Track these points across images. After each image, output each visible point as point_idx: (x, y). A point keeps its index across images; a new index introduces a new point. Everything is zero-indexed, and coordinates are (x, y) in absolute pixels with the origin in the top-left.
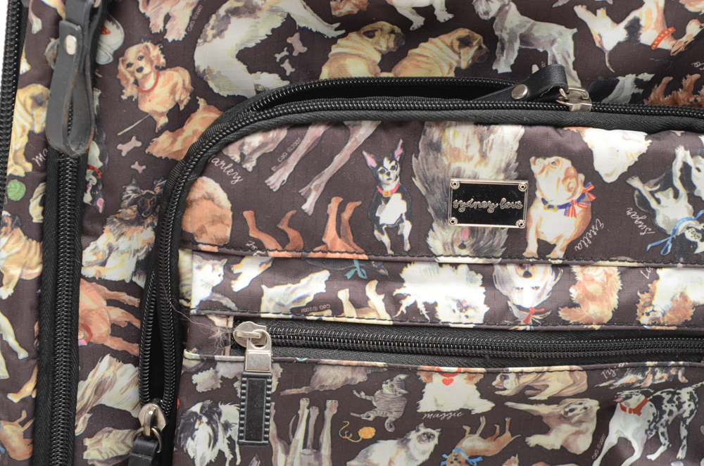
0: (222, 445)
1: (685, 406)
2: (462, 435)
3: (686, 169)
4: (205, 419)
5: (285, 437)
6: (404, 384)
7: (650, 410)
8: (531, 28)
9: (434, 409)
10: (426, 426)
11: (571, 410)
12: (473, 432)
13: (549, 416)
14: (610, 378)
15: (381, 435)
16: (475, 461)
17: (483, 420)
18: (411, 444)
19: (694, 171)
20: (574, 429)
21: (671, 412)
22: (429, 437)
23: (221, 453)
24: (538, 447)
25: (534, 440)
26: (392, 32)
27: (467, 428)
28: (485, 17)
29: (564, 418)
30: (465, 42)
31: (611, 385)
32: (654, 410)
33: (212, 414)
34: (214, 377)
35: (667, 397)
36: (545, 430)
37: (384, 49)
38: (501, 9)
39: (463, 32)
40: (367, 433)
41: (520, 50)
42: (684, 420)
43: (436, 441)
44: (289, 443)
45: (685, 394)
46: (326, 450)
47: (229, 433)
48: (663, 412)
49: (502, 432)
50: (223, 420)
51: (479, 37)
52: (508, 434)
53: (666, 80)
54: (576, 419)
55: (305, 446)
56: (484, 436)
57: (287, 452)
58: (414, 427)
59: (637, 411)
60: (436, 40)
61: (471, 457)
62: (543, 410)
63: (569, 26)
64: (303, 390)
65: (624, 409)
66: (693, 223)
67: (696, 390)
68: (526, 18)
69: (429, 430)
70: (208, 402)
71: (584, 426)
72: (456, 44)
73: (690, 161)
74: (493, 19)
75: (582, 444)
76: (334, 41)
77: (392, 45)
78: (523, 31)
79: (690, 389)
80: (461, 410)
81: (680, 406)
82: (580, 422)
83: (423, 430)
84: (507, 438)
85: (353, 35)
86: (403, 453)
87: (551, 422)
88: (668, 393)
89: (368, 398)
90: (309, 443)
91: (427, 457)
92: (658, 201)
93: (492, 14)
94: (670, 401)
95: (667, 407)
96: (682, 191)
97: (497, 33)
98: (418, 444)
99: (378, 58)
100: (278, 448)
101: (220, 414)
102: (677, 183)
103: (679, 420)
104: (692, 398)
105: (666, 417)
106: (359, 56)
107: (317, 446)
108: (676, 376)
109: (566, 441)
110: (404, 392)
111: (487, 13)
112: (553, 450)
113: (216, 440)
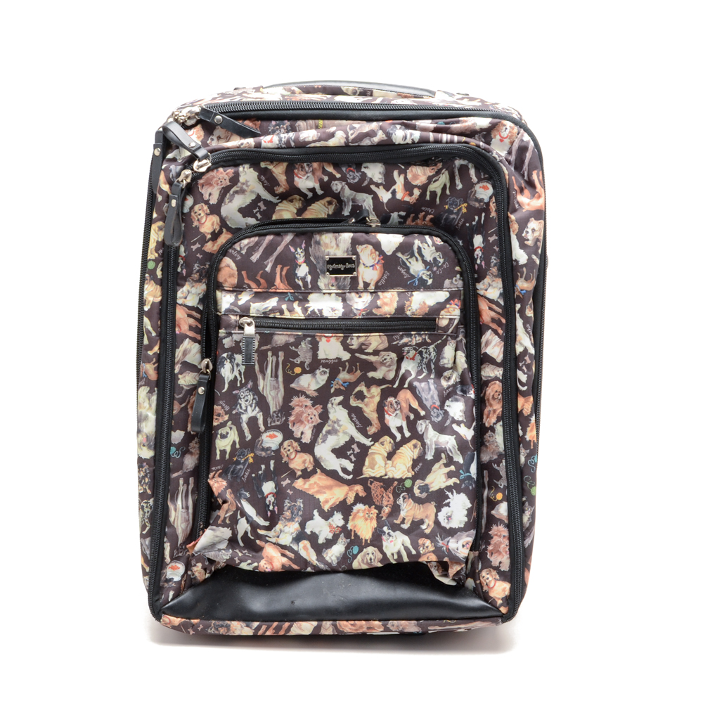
0: (236, 373)
1: (432, 354)
2: (339, 372)
3: (419, 249)
4: (228, 360)
5: (263, 371)
6: (311, 343)
7: (418, 358)
8: (355, 196)
9: (325, 358)
10: (323, 367)
11: (385, 359)
12: (344, 370)
13: (376, 362)
14: (397, 340)
15: (304, 372)
16: (345, 384)
17: (347, 364)
18: (317, 376)
19: (423, 249)
20: (388, 369)
21: (427, 358)
22: (325, 373)
23: (236, 377)
24: (373, 378)
25: (371, 374)
26: (300, 200)
27: (341, 368)
28: (336, 192)
29: (382, 363)
30: (330, 203)
31: (398, 343)
32: (420, 357)
33: (231, 358)
34: (232, 340)
35: (424, 351)
36: (375, 369)
37: (297, 207)
38: (342, 188)
39: (328, 199)
40: (298, 370)
41: (352, 205)
42: (432, 360)
43: (328, 375)
44: (265, 375)
45: (431, 348)
46: (281, 379)
47: (239, 368)
48: (423, 358)
49: (356, 370)
50: (236, 362)
51: (335, 201)
52: (359, 371)
53: (412, 215)
54: (388, 364)
55: (271, 377)
56: (348, 372)
57: (264, 379)
58: (318, 368)
59: (413, 359)
60: (318, 202)
61: (344, 383)
62: (372, 358)
63: (370, 194)
64: (269, 347)
65: (407, 358)
66: (425, 272)
67: (435, 346)
68: (352, 192)
69: (324, 369)
70: (230, 353)
71: (391, 367)
72: (326, 204)
73: (421, 245)
74: (340, 192)
75: (391, 376)
76: (277, 204)
77: (300, 205)
78: (352, 197)
79: (433, 346)
80: (337, 358)
81: (430, 355)
82: (390, 366)
83: (322, 369)
84: (359, 373)
85: (285, 202)
86: (314, 380)
87: (377, 366)
88: (425, 349)
89: (296, 350)
90: (273, 375)
91: (324, 382)
92: (410, 263)
93: (339, 190)
94: (426, 353)
95: (425, 355)
96: (419, 258)
97: (342, 198)
98: (321, 377)
99: (295, 211)
100: (260, 377)
101: (235, 359)
102: (417, 255)
103: (430, 360)
104: (434, 350)
105: (425, 360)
106: (288, 210)
107: (276, 376)
108: (425, 339)
109: (384, 374)
110: (310, 346)
111: (337, 190)
112: (379, 379)
113: (233, 371)
